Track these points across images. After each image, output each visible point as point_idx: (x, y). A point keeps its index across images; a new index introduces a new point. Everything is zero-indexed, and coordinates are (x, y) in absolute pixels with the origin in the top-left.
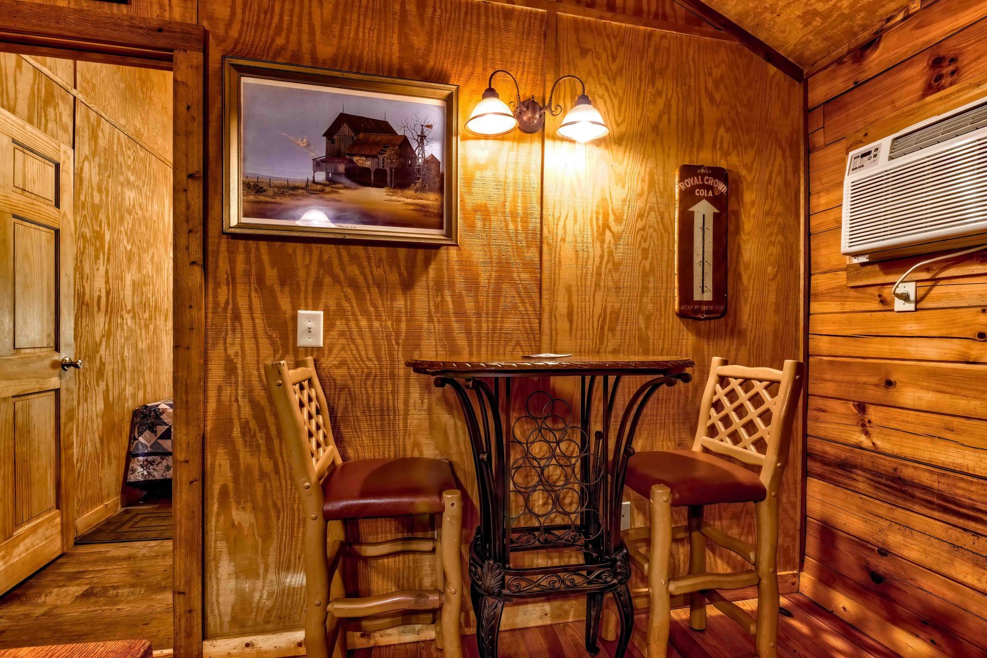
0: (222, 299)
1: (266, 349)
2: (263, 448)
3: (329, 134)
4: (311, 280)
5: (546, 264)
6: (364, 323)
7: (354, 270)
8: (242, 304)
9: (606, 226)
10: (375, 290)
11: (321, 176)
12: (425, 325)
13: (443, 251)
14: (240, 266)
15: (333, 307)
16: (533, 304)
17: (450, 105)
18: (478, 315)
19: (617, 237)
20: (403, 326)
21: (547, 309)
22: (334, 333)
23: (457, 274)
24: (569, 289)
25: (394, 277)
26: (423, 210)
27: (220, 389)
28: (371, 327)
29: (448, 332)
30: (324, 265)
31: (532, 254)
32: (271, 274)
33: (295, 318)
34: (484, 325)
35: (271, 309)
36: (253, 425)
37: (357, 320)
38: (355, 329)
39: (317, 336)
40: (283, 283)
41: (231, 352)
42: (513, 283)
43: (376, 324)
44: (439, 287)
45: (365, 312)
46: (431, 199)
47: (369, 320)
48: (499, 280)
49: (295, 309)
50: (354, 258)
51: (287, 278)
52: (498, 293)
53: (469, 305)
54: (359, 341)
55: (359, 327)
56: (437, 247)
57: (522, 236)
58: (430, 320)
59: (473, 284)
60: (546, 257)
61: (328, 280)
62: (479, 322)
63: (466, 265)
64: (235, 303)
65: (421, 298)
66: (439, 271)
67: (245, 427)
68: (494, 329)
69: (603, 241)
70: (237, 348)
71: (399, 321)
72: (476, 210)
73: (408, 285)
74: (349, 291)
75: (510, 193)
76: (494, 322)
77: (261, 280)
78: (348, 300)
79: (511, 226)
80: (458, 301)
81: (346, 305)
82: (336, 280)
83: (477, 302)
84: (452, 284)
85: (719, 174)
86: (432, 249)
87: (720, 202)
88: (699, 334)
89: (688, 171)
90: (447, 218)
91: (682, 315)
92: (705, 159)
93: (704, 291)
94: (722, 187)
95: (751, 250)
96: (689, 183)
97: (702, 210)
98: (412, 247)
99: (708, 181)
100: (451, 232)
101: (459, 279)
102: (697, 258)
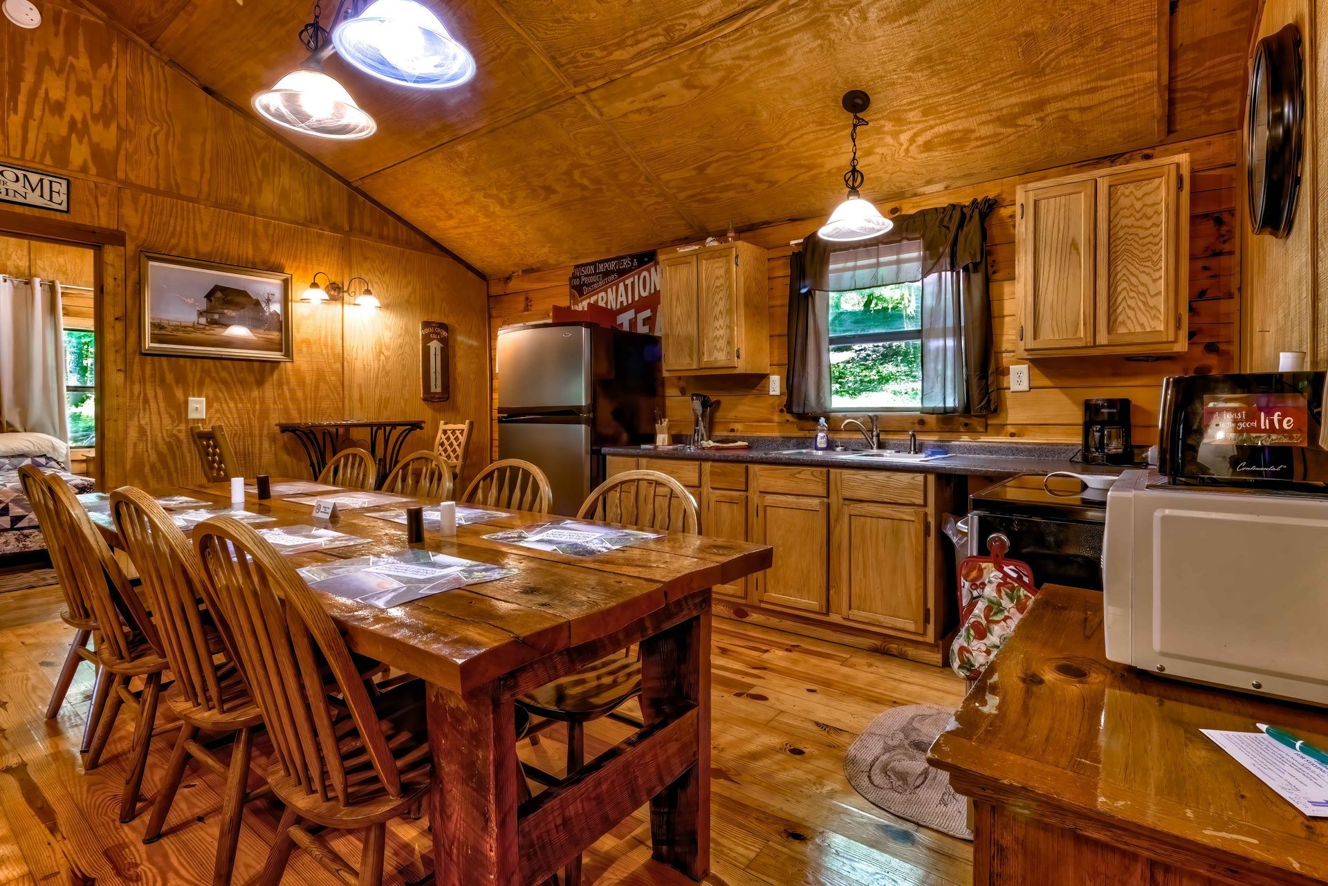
0: (136, 392)
1: (167, 421)
2: (165, 478)
3: (209, 296)
4: (197, 380)
5: (346, 372)
6: (232, 405)
7: (224, 374)
8: (150, 394)
9: (381, 352)
10: (239, 386)
11: (203, 320)
12: (272, 406)
13: (282, 364)
14: (148, 371)
15: (211, 395)
16: (338, 394)
17: (286, 284)
18: (305, 400)
19: (387, 358)
20: (258, 407)
21: (347, 396)
22: (212, 410)
23: (291, 377)
24: (360, 386)
25: (251, 378)
26: (270, 341)
27: (135, 445)
28: (237, 407)
29: (286, 410)
30: (205, 372)
31: (338, 366)
32: (169, 377)
33: (186, 402)
34: (309, 406)
35: (170, 397)
36: (158, 465)
37: (227, 403)
38: (226, 408)
39: (201, 412)
40: (177, 381)
41: (143, 422)
42: (326, 382)
43: (240, 405)
44: (280, 384)
45: (232, 398)
46: (275, 335)
47: (236, 403)
48: (318, 381)
49: (186, 396)
50: (225, 368)
51: (180, 378)
52: (317, 388)
53: (299, 394)
54: (229, 415)
55: (229, 407)
56: (279, 362)
57: (331, 357)
58: (275, 403)
59: (302, 382)
60: (346, 368)
61: (207, 380)
62: (306, 404)
63: (297, 372)
64: (145, 394)
65: (269, 390)
66: (280, 375)
67: (153, 467)
68: (315, 407)
69: (379, 360)
70: (147, 420)
71: (255, 403)
72: (302, 342)
73: (260, 383)
74: (223, 388)
75: (323, 333)
76: (315, 404)
77: (163, 381)
78: (221, 391)
79: (324, 351)
80: (292, 391)
81: (220, 394)
82: (213, 379)
83: (304, 393)
84: (288, 383)
85: (443, 326)
86: (276, 363)
87: (444, 341)
88: (434, 409)
89: (426, 324)
90: (285, 346)
91: (425, 400)
92: (436, 318)
93: (436, 388)
94: (445, 334)
95: (462, 366)
96: (427, 330)
97: (435, 345)
98: (263, 362)
99: (437, 330)
100: (288, 354)
101: (293, 380)
102: (432, 370)
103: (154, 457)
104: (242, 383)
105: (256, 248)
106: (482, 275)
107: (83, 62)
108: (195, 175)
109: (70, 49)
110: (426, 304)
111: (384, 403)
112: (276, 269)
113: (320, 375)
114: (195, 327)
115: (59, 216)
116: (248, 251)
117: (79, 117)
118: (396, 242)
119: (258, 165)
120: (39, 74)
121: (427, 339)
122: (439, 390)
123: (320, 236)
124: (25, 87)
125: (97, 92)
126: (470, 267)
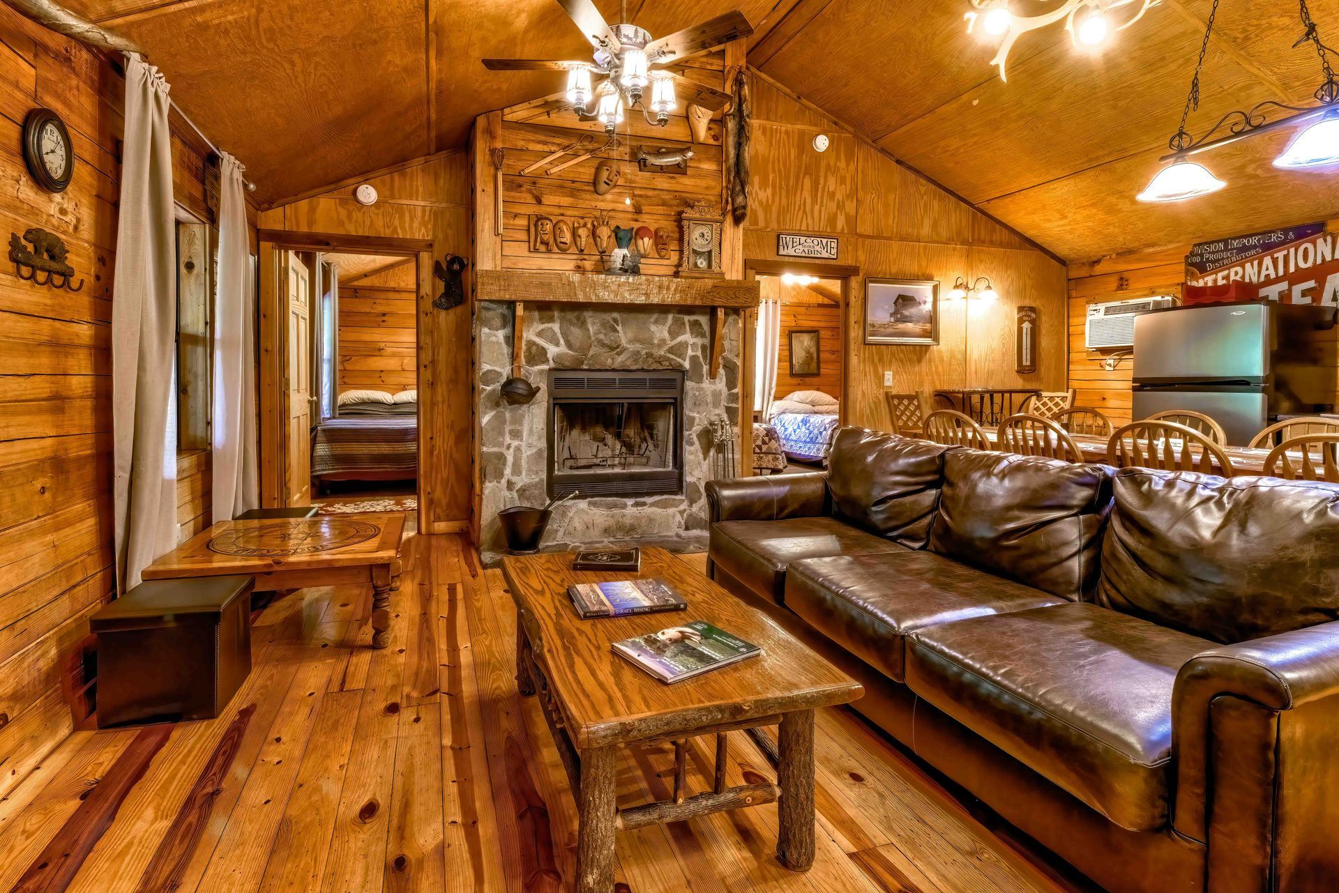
0: (861, 368)
1: (875, 387)
3: (895, 303)
4: (889, 360)
5: (967, 351)
6: (905, 376)
7: (901, 355)
8: (867, 370)
10: (908, 363)
11: (892, 320)
12: (926, 378)
13: (932, 347)
14: (867, 355)
15: (895, 370)
16: (963, 368)
17: (935, 290)
18: (944, 372)
20: (918, 377)
21: (968, 370)
22: (896, 380)
23: (937, 357)
24: (976, 362)
25: (915, 358)
26: (925, 330)
28: (907, 377)
29: (933, 380)
30: (893, 354)
31: (962, 347)
32: (876, 358)
33: (883, 375)
34: (946, 377)
35: (876, 372)
37: (903, 375)
38: (902, 378)
39: (891, 381)
40: (879, 361)
41: (864, 388)
42: (956, 360)
43: (909, 376)
44: (930, 361)
45: (905, 372)
46: (928, 326)
47: (907, 375)
48: (952, 359)
49: (883, 371)
50: (902, 351)
51: (881, 360)
52: (950, 363)
53: (940, 368)
54: (903, 383)
56: (930, 346)
57: (959, 340)
58: (927, 375)
59: (942, 360)
60: (967, 349)
61: (894, 360)
62: (944, 376)
63: (939, 352)
64: (865, 370)
65: (924, 367)
66: (931, 355)
67: (868, 417)
68: (949, 378)
70: (866, 387)
71: (916, 375)
72: (944, 331)
73: (919, 361)
74: (901, 365)
75: (955, 321)
76: (949, 375)
77: (873, 361)
78: (900, 367)
80: (937, 367)
81: (899, 369)
82: (896, 359)
83: (943, 367)
84: (934, 361)
85: (1032, 309)
86: (927, 346)
87: (1033, 322)
88: (1024, 379)
89: (1021, 309)
90: (933, 334)
91: (1018, 372)
92: (1027, 303)
93: (1026, 362)
94: (1034, 315)
95: (1045, 342)
96: (1021, 314)
97: (1026, 326)
98: (921, 346)
99: (1028, 313)
100: (936, 339)
101: (937, 359)
102: (1024, 347)
103: (868, 411)
104: (910, 360)
105: (920, 265)
106: (1062, 262)
107: (842, 164)
108: (891, 222)
109: (838, 158)
110: (1021, 293)
111: (990, 374)
112: (929, 278)
113: (952, 356)
114: (889, 325)
115: (832, 262)
116: (914, 268)
117: (841, 199)
118: (1001, 245)
119: (922, 205)
120: (826, 176)
121: (1021, 321)
122: (1028, 363)
123: (954, 249)
124: (820, 187)
125: (848, 181)
126: (1054, 256)
